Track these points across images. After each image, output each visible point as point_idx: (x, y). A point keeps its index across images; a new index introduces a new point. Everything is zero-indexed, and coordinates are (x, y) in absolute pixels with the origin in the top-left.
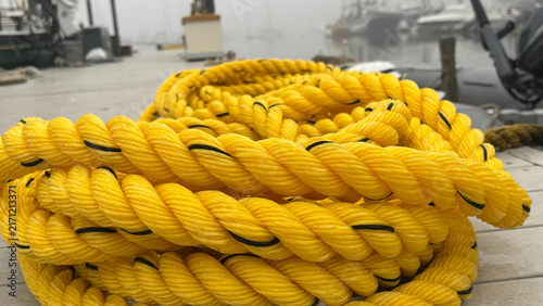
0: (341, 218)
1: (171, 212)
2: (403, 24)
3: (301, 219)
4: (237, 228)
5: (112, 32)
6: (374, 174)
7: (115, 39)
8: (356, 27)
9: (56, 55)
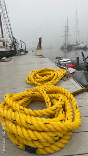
2: (73, 47)
5: (25, 49)
7: (25, 50)
8: (65, 47)
9: (16, 54)
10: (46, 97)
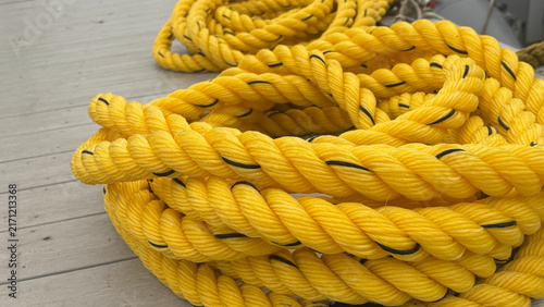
0: (472, 219)
1: (321, 228)
3: (439, 226)
4: (386, 240)
6: (501, 176)
10: (352, 90)
